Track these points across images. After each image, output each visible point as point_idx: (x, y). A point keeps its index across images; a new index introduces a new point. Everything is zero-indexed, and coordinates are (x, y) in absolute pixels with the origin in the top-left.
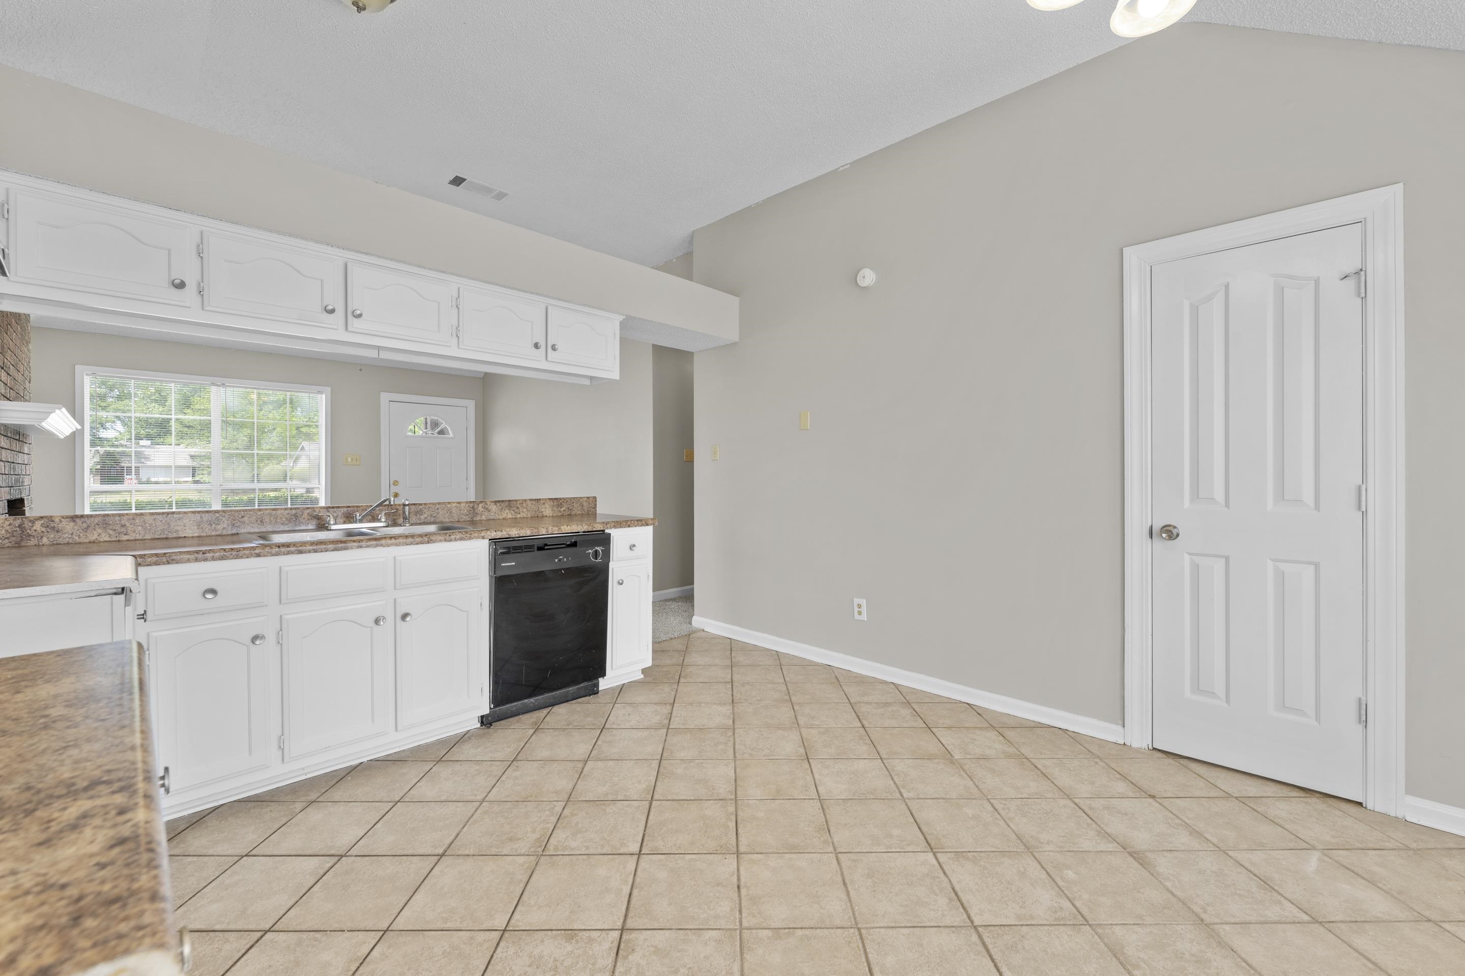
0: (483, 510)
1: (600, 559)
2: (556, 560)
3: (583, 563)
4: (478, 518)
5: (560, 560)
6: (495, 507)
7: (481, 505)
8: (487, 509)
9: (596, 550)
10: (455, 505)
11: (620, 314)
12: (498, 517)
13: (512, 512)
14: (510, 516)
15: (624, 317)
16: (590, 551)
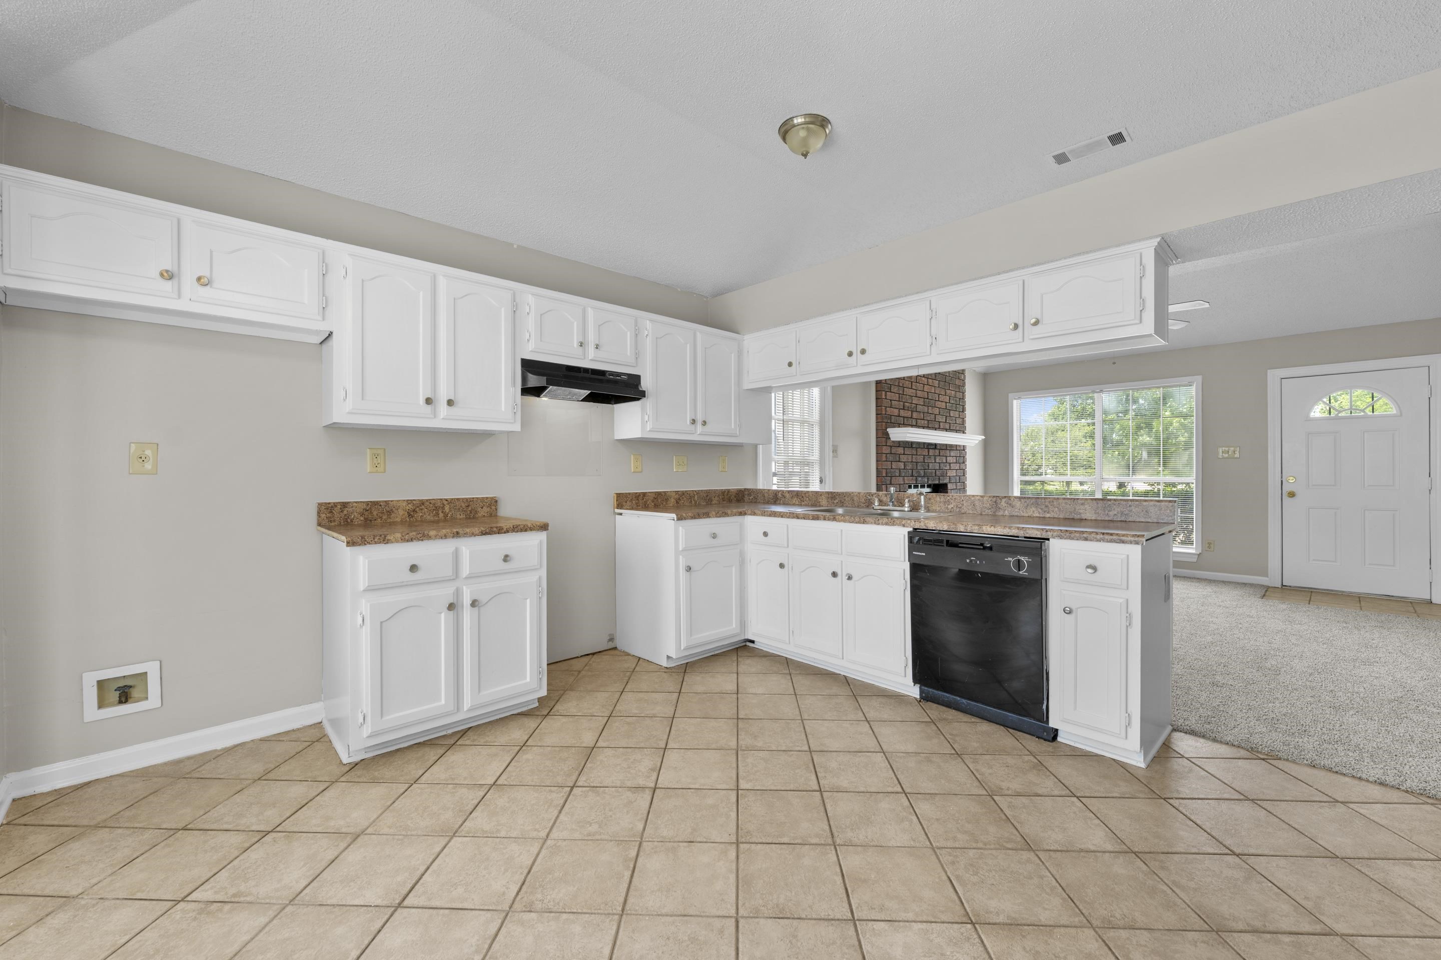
0: (1006, 505)
1: (1024, 572)
2: (968, 561)
3: (1002, 571)
4: (1001, 513)
5: (971, 561)
6: (1019, 503)
7: (1004, 500)
8: (1010, 504)
9: (1019, 560)
10: (978, 498)
11: (1151, 238)
12: (1023, 514)
13: (1040, 510)
14: (1037, 515)
15: (1159, 239)
16: (1010, 559)
